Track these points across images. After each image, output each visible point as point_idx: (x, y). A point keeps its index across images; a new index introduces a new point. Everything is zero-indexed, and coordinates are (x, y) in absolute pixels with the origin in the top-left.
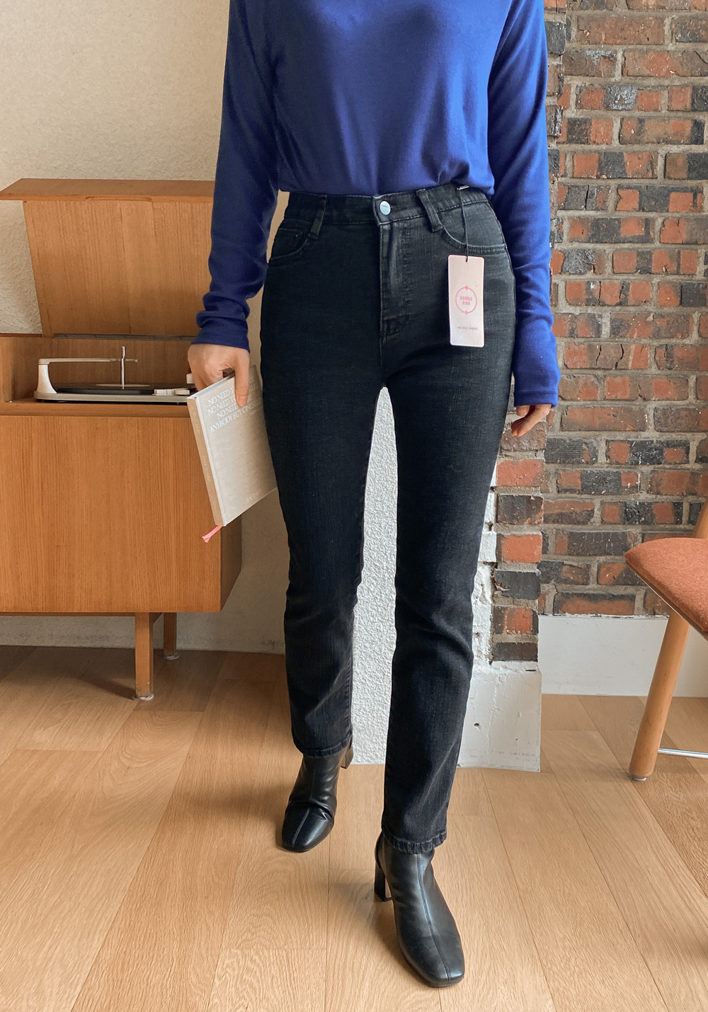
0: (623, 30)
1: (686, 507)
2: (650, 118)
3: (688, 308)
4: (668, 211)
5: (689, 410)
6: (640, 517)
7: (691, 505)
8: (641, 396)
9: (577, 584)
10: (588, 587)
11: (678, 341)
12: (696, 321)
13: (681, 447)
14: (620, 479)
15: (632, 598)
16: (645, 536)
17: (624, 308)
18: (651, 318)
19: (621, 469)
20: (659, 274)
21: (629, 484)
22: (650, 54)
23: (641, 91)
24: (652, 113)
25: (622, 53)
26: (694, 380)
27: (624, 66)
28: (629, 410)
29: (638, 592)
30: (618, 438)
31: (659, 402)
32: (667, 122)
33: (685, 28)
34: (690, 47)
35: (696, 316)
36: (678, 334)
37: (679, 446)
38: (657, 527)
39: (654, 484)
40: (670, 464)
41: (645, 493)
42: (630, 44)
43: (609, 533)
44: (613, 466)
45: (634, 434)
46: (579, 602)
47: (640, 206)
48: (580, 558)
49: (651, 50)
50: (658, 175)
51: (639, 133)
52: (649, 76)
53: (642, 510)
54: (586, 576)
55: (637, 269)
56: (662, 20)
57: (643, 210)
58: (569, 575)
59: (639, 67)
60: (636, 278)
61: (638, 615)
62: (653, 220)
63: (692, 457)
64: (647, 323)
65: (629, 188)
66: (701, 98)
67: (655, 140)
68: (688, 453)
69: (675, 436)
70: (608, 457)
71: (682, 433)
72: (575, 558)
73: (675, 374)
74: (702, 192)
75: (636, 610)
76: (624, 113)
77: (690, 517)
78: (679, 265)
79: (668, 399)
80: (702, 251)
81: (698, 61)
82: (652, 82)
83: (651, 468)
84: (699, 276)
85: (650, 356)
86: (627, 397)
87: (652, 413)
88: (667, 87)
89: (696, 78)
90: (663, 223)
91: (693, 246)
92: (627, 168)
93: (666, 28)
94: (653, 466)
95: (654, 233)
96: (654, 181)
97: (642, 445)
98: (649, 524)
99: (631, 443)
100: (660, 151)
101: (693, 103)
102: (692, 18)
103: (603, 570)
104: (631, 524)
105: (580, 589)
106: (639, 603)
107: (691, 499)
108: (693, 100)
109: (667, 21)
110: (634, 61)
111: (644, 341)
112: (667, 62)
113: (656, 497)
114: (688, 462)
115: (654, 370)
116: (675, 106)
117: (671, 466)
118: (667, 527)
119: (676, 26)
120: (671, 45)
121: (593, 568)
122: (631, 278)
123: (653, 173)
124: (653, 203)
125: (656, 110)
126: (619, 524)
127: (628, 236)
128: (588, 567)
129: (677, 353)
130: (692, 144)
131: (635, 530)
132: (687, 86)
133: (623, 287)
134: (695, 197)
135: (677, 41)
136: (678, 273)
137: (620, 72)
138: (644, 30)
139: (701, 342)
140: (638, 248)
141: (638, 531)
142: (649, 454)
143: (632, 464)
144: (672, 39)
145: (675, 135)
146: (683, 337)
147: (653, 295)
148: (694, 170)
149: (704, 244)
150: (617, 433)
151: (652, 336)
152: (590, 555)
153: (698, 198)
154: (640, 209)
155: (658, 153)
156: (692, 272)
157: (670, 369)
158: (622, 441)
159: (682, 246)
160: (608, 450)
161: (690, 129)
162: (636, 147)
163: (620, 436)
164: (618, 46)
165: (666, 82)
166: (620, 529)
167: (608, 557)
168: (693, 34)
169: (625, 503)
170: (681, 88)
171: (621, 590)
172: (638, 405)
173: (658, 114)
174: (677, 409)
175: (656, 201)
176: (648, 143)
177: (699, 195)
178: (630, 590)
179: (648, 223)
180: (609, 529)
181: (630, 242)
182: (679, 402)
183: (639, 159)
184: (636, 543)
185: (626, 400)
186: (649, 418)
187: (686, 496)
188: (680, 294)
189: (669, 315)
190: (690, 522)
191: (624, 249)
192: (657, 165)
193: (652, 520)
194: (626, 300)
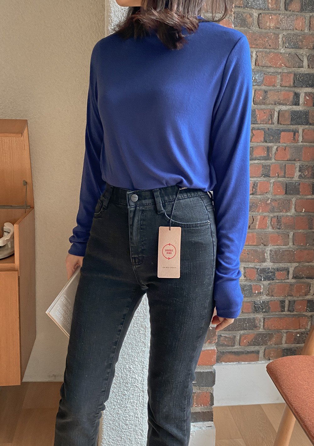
0: (256, 40)
1: (287, 303)
2: (270, 90)
3: (290, 196)
4: (279, 142)
5: (289, 251)
6: (263, 309)
7: (289, 302)
8: (263, 244)
9: (229, 346)
10: (234, 347)
11: (284, 214)
12: (294, 202)
13: (285, 271)
14: (251, 289)
15: (258, 352)
16: (266, 320)
17: (255, 196)
18: (269, 201)
19: (252, 283)
20: (274, 177)
21: (257, 292)
22: (271, 54)
23: (266, 75)
24: (271, 88)
25: (255, 53)
26: (292, 235)
27: (256, 60)
28: (256, 251)
29: (261, 349)
30: (250, 266)
31: (273, 247)
32: (280, 93)
33: (290, 40)
34: (293, 51)
35: (294, 200)
36: (284, 210)
37: (284, 270)
38: (272, 313)
39: (270, 291)
40: (279, 280)
41: (265, 296)
42: (260, 48)
43: (246, 318)
44: (248, 281)
45: (259, 264)
46: (229, 356)
47: (264, 139)
48: (230, 332)
49: (272, 52)
50: (275, 122)
51: (264, 98)
52: (270, 67)
53: (263, 305)
54: (233, 342)
55: (262, 175)
56: (278, 35)
57: (266, 142)
58: (224, 342)
59: (265, 62)
60: (261, 179)
61: (261, 361)
62: (272, 147)
63: (291, 276)
64: (267, 204)
65: (259, 129)
66: (299, 80)
67: (273, 103)
68: (288, 274)
69: (282, 265)
70: (245, 276)
71: (285, 263)
72: (227, 332)
73: (282, 232)
74: (298, 132)
75: (260, 358)
76: (256, 87)
77: (289, 308)
78: (285, 173)
79: (278, 245)
80: (298, 164)
81: (297, 59)
82: (272, 70)
83: (269, 282)
84: (296, 178)
85: (268, 222)
86: (255, 244)
87: (269, 252)
88: (280, 73)
89: (296, 69)
90: (277, 149)
91: (292, 162)
92: (258, 118)
93: (280, 40)
94: (269, 281)
95: (271, 154)
96: (272, 126)
97: (263, 271)
98: (267, 312)
99: (258, 269)
100: (275, 109)
101: (294, 83)
102: (294, 35)
103: (242, 338)
104: (258, 313)
105: (230, 349)
106: (261, 354)
107: (289, 298)
108: (294, 81)
109: (281, 36)
110: (262, 58)
111: (265, 214)
112: (280, 59)
113: (271, 298)
114: (288, 279)
115: (270, 229)
116: (284, 84)
117: (279, 281)
118: (277, 313)
119: (285, 39)
120: (282, 49)
121: (237, 337)
122: (258, 179)
123: (272, 121)
124: (272, 138)
125: (274, 86)
126: (252, 313)
127: (258, 156)
128: (235, 337)
129: (283, 220)
130: (293, 105)
131: (260, 316)
132: (291, 73)
133: (254, 185)
134: (294, 135)
135: (286, 47)
136: (284, 177)
137: (254, 63)
138: (268, 41)
139: (296, 214)
140: (263, 163)
141: (262, 316)
142: (267, 275)
143: (258, 280)
144: (283, 46)
145: (284, 100)
146: (286, 211)
147: (271, 189)
148: (294, 120)
149: (299, 161)
150: (250, 263)
151: (269, 211)
152: (235, 331)
153: (296, 135)
154: (264, 141)
155: (275, 110)
156: (292, 176)
157: (279, 229)
158: (252, 268)
159: (287, 162)
160: (245, 273)
161: (292, 97)
162: (263, 107)
163: (251, 265)
164: (253, 49)
165: (280, 70)
166: (252, 316)
167: (245, 331)
168: (295, 44)
169: (255, 302)
170: (288, 74)
171: (252, 348)
172: (261, 248)
173: (275, 88)
174: (283, 251)
175: (273, 137)
176: (269, 104)
177: (297, 134)
178: (256, 348)
179: (268, 149)
180: (246, 316)
181: (259, 160)
182: (284, 247)
183: (264, 113)
184: (260, 323)
185: (254, 245)
186: (267, 255)
187: (287, 297)
188: (285, 189)
189: (279, 199)
190: (289, 311)
191: (255, 163)
192: (274, 117)
193: (269, 310)
194: (256, 192)
